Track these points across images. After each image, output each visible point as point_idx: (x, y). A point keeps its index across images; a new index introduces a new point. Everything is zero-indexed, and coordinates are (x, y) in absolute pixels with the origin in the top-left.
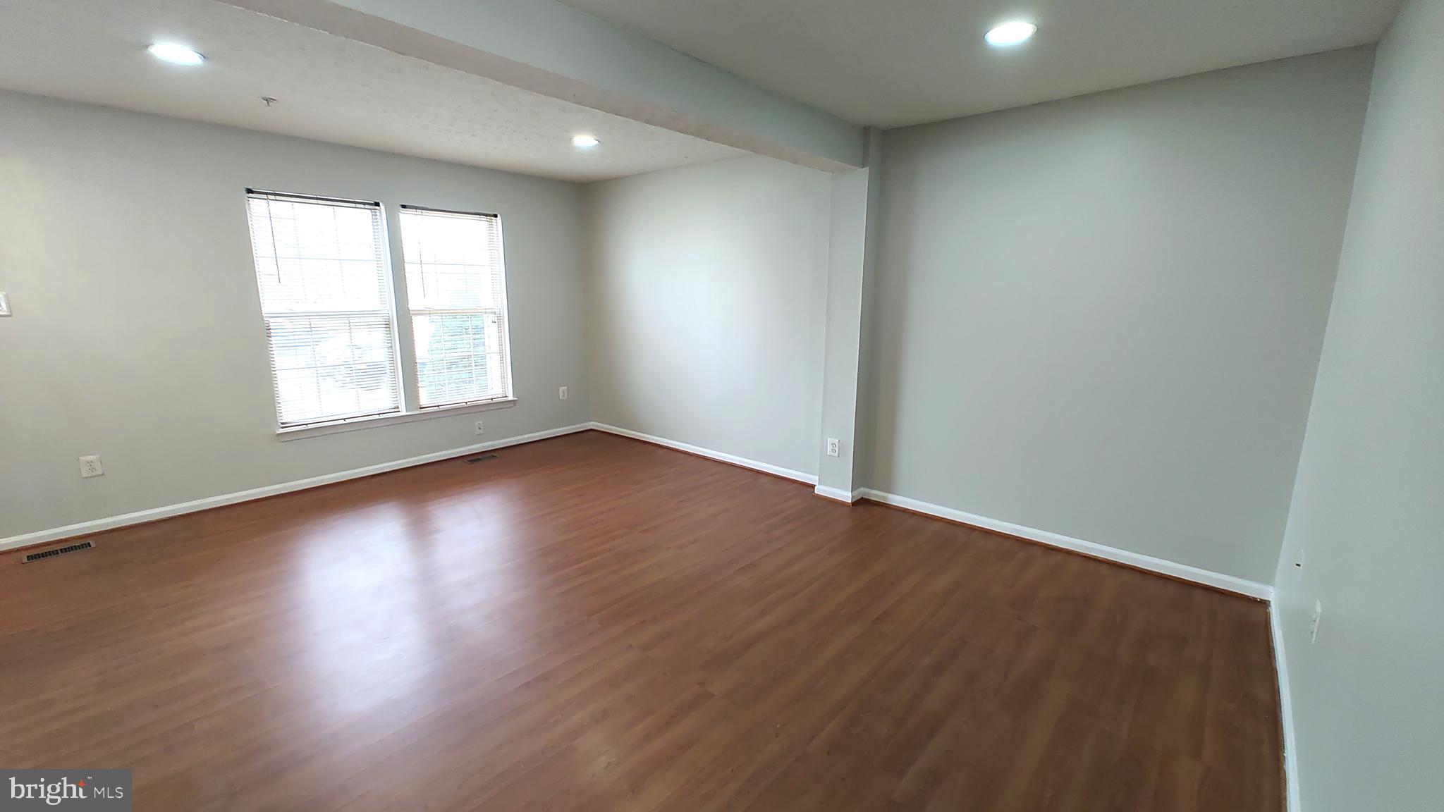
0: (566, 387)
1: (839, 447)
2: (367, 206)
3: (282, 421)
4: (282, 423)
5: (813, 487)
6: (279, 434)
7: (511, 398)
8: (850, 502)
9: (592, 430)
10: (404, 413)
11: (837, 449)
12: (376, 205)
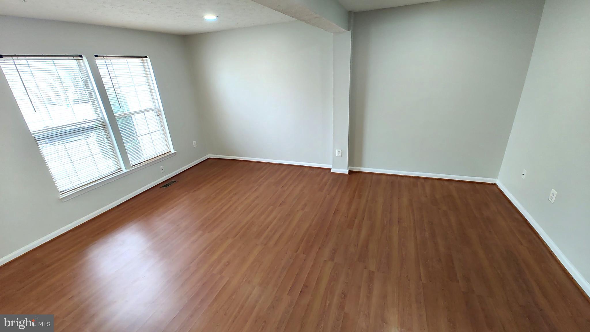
0: (195, 141)
1: (341, 153)
2: (75, 58)
3: (60, 191)
4: (61, 192)
5: (330, 169)
6: (62, 198)
7: (173, 151)
8: (348, 173)
9: (209, 158)
10: (124, 170)
11: (340, 153)
12: (80, 57)
